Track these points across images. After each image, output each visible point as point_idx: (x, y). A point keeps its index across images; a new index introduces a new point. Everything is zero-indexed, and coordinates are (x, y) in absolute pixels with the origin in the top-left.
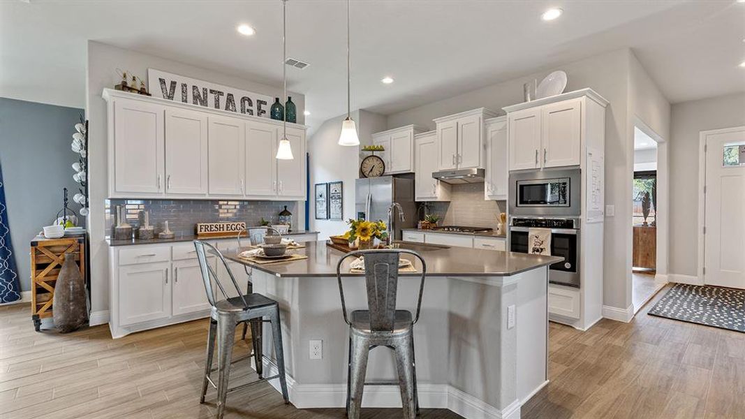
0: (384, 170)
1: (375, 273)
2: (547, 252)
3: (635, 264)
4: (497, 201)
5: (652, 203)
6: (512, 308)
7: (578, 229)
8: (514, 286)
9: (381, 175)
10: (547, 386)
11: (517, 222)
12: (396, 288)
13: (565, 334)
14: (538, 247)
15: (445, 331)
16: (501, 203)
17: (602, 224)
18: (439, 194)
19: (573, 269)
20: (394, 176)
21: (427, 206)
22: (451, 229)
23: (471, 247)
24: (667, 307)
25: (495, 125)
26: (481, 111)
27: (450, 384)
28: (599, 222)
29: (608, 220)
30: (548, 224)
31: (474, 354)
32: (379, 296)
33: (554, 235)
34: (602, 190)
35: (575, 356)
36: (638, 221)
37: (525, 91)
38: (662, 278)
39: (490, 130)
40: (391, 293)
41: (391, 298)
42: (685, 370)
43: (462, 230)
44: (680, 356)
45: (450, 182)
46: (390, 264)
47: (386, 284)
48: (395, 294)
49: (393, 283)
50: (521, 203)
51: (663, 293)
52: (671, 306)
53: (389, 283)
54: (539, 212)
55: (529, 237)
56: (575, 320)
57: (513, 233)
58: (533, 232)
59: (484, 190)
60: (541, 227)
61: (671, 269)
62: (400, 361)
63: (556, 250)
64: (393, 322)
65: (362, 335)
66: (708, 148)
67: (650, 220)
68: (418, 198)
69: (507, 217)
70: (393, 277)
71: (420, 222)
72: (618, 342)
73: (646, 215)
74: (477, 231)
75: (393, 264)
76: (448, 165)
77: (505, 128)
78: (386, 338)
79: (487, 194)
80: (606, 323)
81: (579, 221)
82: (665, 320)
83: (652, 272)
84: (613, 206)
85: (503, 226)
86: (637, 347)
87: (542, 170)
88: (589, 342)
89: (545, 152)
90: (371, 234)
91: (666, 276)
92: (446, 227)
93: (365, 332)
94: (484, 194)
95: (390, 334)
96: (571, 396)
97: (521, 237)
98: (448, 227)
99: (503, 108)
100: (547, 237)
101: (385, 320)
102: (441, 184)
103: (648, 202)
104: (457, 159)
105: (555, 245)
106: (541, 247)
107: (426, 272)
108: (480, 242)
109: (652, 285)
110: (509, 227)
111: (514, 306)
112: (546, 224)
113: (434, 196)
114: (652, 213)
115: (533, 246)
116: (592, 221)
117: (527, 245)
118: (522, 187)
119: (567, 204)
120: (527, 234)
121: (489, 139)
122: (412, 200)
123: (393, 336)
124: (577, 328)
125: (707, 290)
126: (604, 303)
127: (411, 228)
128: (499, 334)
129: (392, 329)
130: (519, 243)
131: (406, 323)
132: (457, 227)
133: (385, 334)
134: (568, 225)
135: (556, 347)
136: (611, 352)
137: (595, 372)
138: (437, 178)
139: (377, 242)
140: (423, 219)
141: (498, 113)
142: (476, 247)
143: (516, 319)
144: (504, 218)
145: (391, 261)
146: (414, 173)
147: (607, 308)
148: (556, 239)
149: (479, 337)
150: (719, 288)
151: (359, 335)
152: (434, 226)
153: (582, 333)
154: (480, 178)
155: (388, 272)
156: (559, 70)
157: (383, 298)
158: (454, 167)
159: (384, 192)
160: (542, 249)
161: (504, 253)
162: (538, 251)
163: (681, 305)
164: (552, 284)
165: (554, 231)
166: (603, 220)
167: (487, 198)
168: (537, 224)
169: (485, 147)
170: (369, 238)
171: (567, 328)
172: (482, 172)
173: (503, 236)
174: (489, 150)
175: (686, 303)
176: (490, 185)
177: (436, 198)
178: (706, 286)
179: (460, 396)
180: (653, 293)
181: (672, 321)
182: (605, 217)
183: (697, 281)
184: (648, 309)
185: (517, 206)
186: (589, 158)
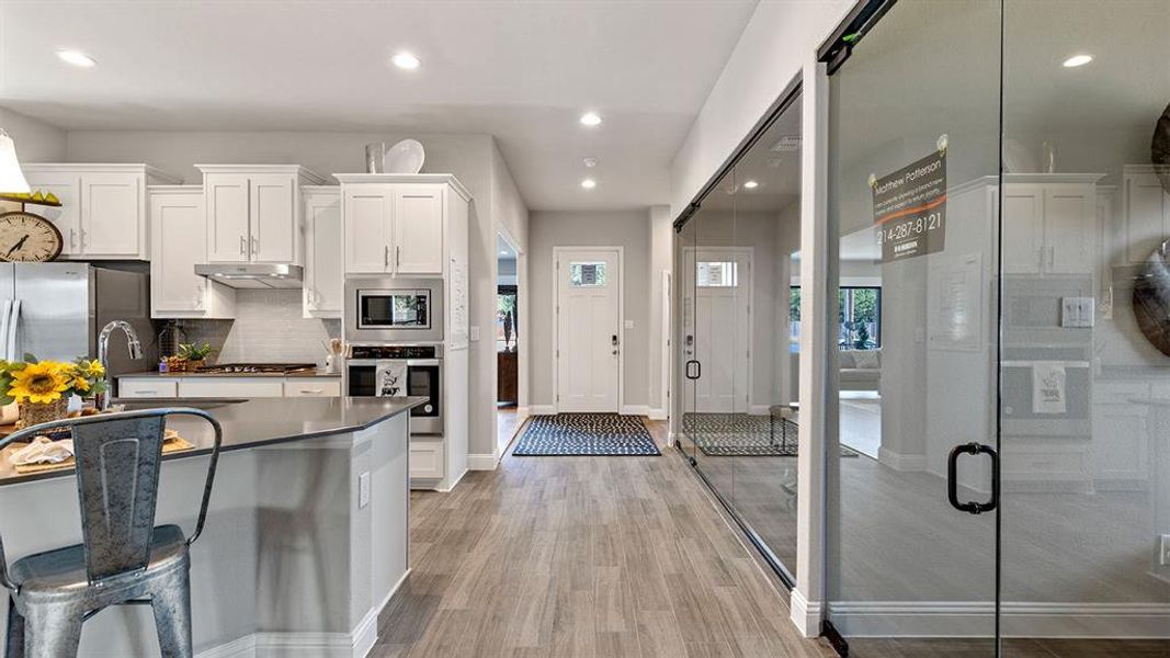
0: (60, 249)
1: (103, 461)
2: (403, 393)
3: (499, 400)
4: (324, 320)
5: (513, 326)
6: (365, 476)
7: (442, 358)
8: (367, 445)
9: (52, 259)
10: (408, 576)
11: (359, 352)
12: (155, 483)
13: (428, 501)
14: (389, 387)
15: (249, 544)
16: (332, 324)
17: (466, 351)
18: (210, 305)
19: (435, 413)
20: (94, 263)
21: (181, 328)
22: (237, 369)
23: (280, 395)
24: (529, 443)
25: (320, 198)
26: (297, 171)
27: (260, 630)
28: (462, 349)
29: (473, 347)
30: (402, 353)
31: (306, 564)
32: (111, 506)
33: (411, 369)
34: (467, 308)
35: (439, 528)
36: (501, 346)
37: (368, 155)
38: (523, 410)
39: (311, 203)
40: (143, 494)
41: (143, 504)
42: (545, 506)
43: (262, 369)
44: (542, 492)
45: (233, 284)
46: (141, 440)
47: (132, 479)
48: (155, 494)
49: (148, 473)
50: (363, 324)
51: (525, 428)
52: (532, 442)
53: (139, 475)
54: (386, 337)
55: (377, 372)
56: (436, 481)
57: (352, 369)
58: (382, 365)
59: (301, 302)
60: (394, 357)
61: (531, 402)
62: (165, 618)
63: (413, 390)
64: (148, 550)
65: (60, 599)
66: (560, 265)
67: (511, 345)
68: (158, 312)
69: (342, 345)
70: (150, 463)
71: (165, 359)
72: (485, 495)
73: (507, 340)
74: (289, 369)
75: (150, 437)
76: (230, 254)
77: (336, 206)
78: (128, 584)
79: (308, 307)
80: (473, 476)
81: (442, 348)
82: (529, 458)
83: (514, 405)
84: (478, 328)
85: (335, 360)
86: (505, 495)
87: (393, 276)
88: (455, 505)
89: (398, 252)
90: (64, 388)
91: (526, 409)
92: (228, 366)
93: (70, 591)
94: (301, 308)
95: (139, 574)
96: (439, 577)
97: (364, 375)
98: (232, 366)
99: (334, 175)
100: (402, 372)
101: (128, 550)
102: (213, 287)
103: (510, 323)
104: (250, 244)
105: (412, 383)
106: (394, 386)
107: (222, 445)
108: (296, 387)
109: (514, 421)
110: (345, 361)
111: (367, 474)
112: (400, 354)
113: (198, 308)
114: (513, 337)
115: (383, 386)
116: (458, 347)
117: (374, 387)
118: (365, 299)
119: (428, 326)
120: (373, 369)
121: (310, 217)
122: (143, 315)
123: (147, 577)
124: (441, 491)
125: (561, 418)
126: (470, 452)
127: (142, 371)
128: (347, 518)
129: (144, 564)
130: (361, 383)
131: (174, 545)
132: (250, 366)
133: (128, 578)
134: (428, 352)
135: (415, 523)
136: (481, 508)
137: (461, 540)
138: (206, 276)
139: (75, 403)
140: (169, 353)
141: (324, 181)
142: (287, 395)
143: (371, 490)
144: (337, 346)
145: (145, 434)
146: (149, 262)
147: (473, 456)
148: (413, 374)
149: (314, 534)
150: (568, 414)
151: (52, 600)
152: (199, 365)
153: (447, 494)
154: (295, 282)
155: (137, 455)
156: (415, 139)
157: (124, 507)
158: (242, 259)
159: (68, 297)
160: (395, 390)
161: (337, 400)
162: (389, 392)
163: (540, 439)
164: (414, 438)
165: (411, 362)
166: (466, 345)
167: (306, 315)
168: (387, 353)
169: (303, 230)
170: (57, 396)
171: (427, 495)
172: (299, 272)
173: (335, 376)
174: (310, 237)
175: (544, 436)
176: (312, 292)
177: (203, 312)
178: (560, 414)
179: (280, 642)
180: (516, 429)
181: (534, 458)
182: (470, 341)
183: (551, 410)
184: (511, 450)
185: (358, 328)
186: (453, 265)
